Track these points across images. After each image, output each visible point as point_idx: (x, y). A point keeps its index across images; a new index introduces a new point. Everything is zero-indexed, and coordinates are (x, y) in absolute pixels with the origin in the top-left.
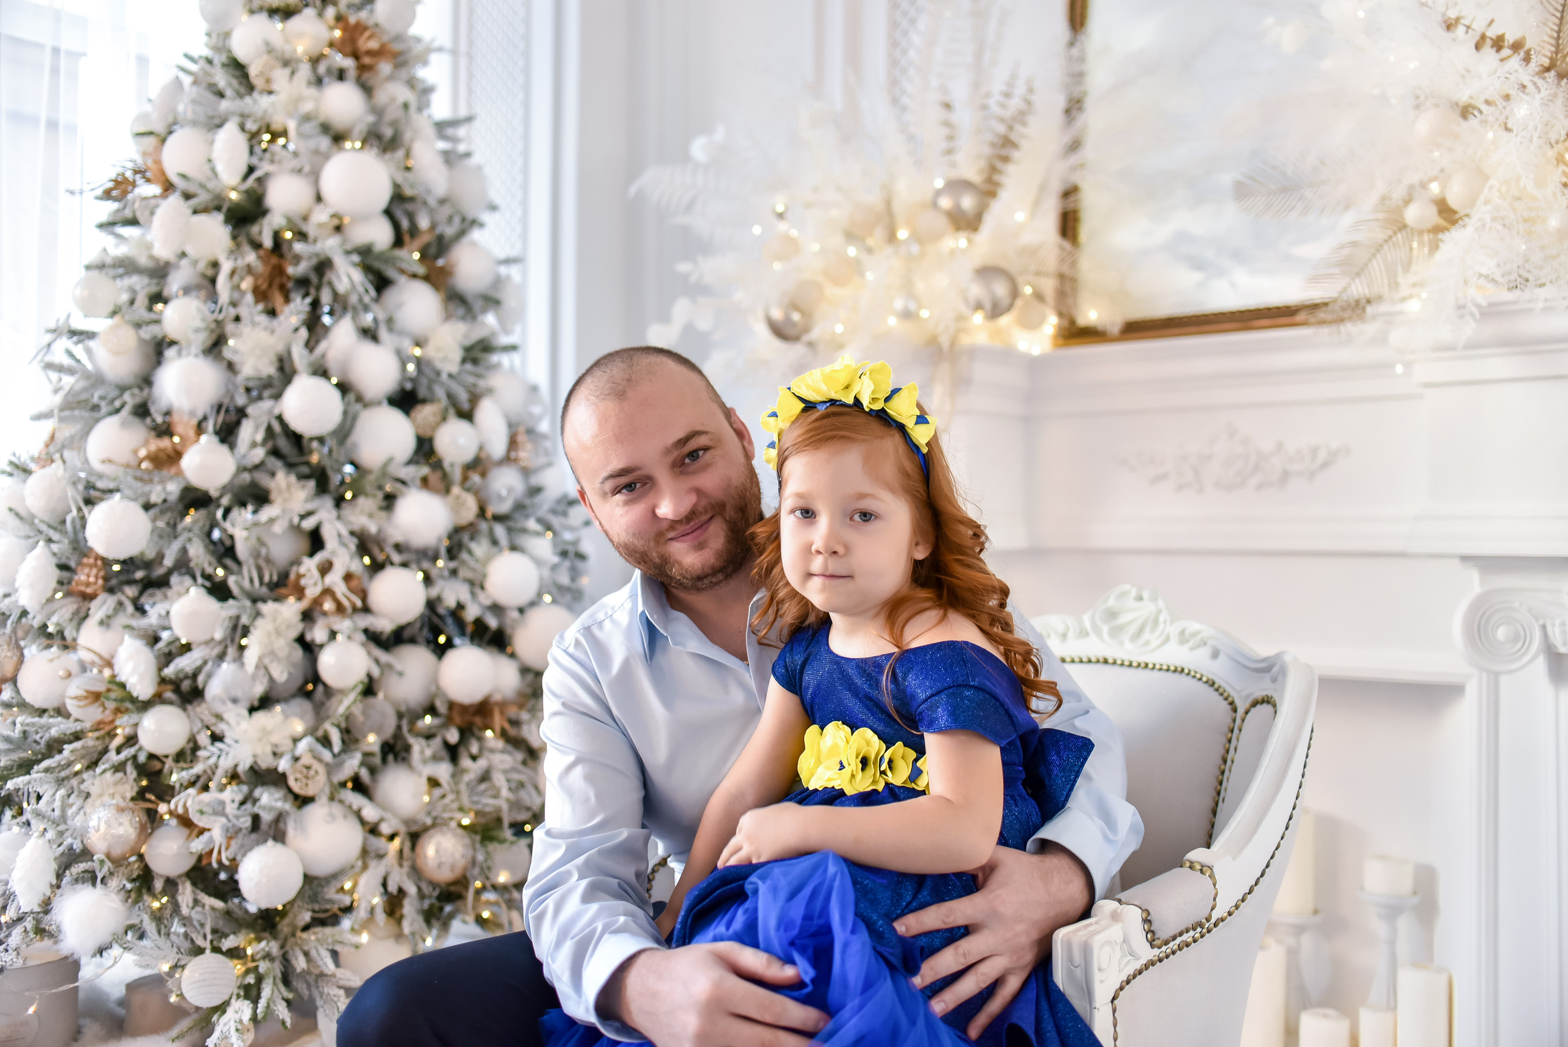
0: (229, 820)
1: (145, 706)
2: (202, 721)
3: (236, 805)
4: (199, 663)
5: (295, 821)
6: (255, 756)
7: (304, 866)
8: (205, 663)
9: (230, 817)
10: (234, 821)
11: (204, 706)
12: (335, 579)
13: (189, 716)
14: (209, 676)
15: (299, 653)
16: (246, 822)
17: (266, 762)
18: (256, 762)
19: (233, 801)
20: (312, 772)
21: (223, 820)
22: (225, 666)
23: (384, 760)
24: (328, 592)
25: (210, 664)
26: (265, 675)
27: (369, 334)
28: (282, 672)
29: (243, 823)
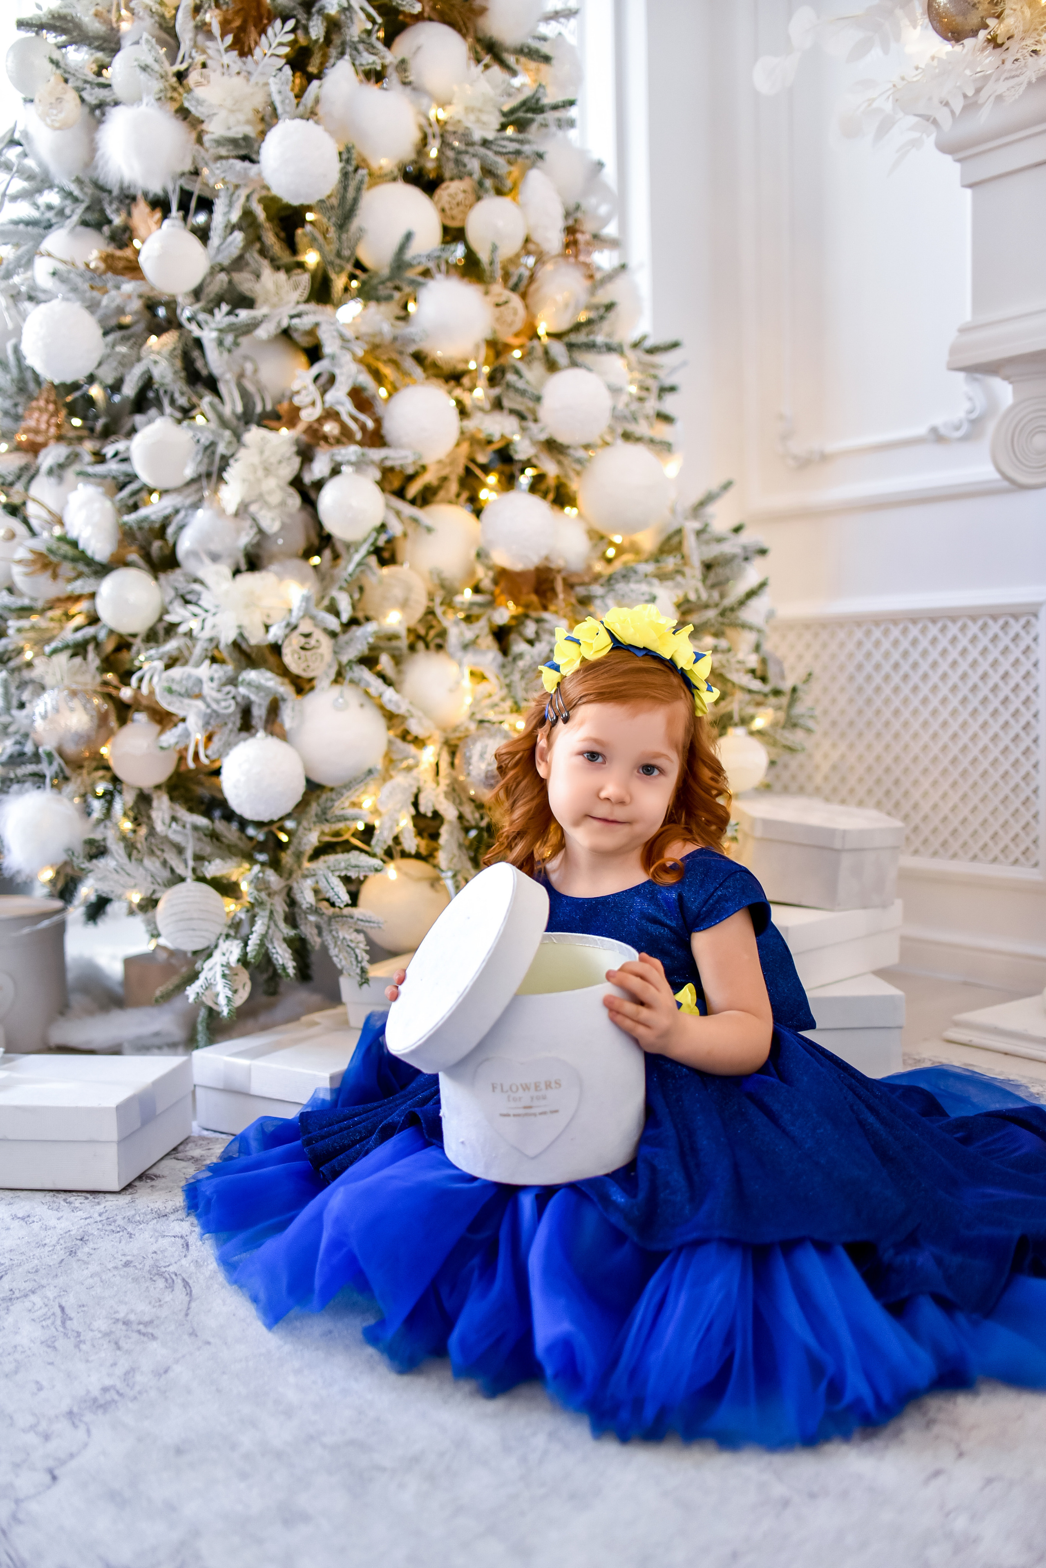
0: (208, 706)
1: (102, 570)
2: (176, 589)
3: (215, 685)
4: (168, 511)
5: (293, 709)
6: (240, 627)
7: (306, 769)
8: (177, 511)
9: (208, 699)
10: (215, 706)
11: (178, 571)
12: (338, 397)
13: (160, 586)
14: (181, 528)
15: (295, 501)
16: (229, 708)
17: (256, 638)
18: (241, 635)
19: (212, 679)
20: (313, 642)
21: (200, 704)
22: (200, 513)
23: (412, 648)
24: (331, 414)
25: (182, 514)
26: (251, 527)
27: (376, 76)
28: (273, 520)
29: (226, 708)
